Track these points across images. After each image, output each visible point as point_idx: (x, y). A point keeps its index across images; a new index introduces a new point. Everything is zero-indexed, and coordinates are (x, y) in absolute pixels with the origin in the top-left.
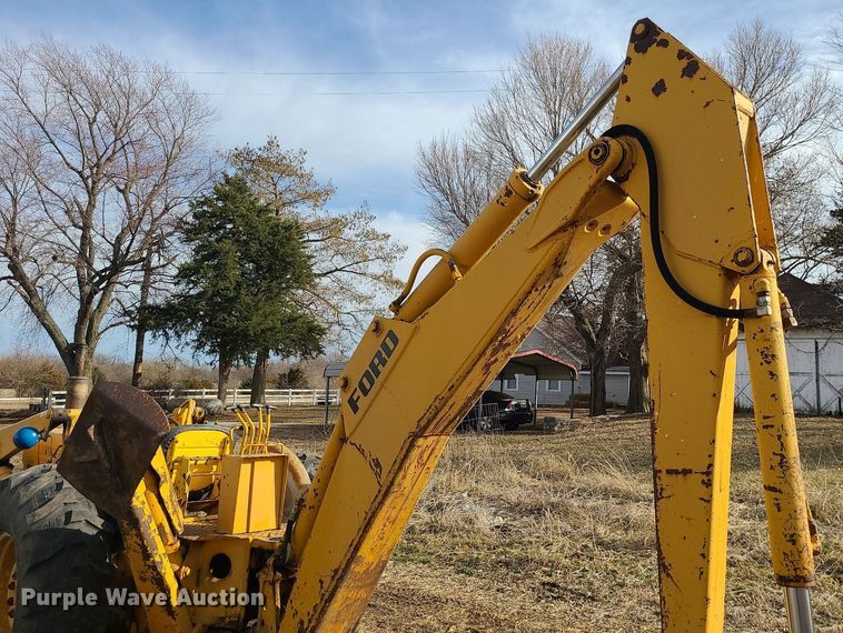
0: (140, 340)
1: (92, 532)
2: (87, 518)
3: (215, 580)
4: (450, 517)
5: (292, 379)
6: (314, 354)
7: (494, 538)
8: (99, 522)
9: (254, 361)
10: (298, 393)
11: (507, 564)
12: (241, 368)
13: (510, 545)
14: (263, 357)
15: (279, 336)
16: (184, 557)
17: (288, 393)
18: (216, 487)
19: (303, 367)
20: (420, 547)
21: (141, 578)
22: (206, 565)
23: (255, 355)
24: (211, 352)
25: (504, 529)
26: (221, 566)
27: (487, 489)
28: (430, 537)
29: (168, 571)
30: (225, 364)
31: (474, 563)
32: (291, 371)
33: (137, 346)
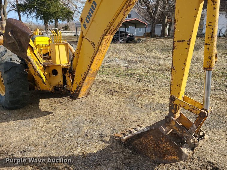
0: (19, 15)
1: (19, 63)
2: (16, 60)
3: (54, 76)
4: (113, 64)
5: (66, 28)
6: (71, 20)
7: (125, 69)
8: (20, 61)
9: (54, 22)
10: (68, 32)
11: (128, 75)
12: (51, 24)
13: (129, 70)
14: (56, 21)
15: (60, 14)
16: (45, 70)
17: (65, 32)
18: (49, 53)
19: (68, 25)
20: (106, 71)
21: (35, 75)
22: (51, 72)
23: (54, 20)
24: (41, 19)
25: (127, 67)
26: (55, 72)
27: (122, 57)
28: (108, 69)
29: (42, 73)
30: (46, 24)
31: (120, 74)
32: (65, 26)
33: (19, 17)
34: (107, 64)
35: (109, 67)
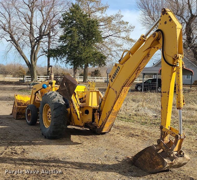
0: (49, 60)
1: (63, 104)
2: (62, 102)
3: (86, 114)
4: (142, 112)
5: (96, 73)
6: (103, 65)
7: (153, 118)
8: (64, 102)
9: (84, 68)
10: (98, 78)
11: (154, 124)
12: (80, 70)
13: (156, 120)
14: (87, 66)
15: (92, 60)
16: (80, 109)
17: (95, 78)
18: (84, 98)
19: (99, 69)
20: (132, 119)
21: (73, 112)
22: (84, 112)
23: (84, 65)
24: (71, 65)
25: (156, 116)
26: (87, 112)
27: (153, 106)
28: (135, 117)
29: (78, 112)
30: (75, 69)
31: (146, 123)
32: (95, 71)
33: (48, 62)
34: (135, 113)
35: (136, 115)
